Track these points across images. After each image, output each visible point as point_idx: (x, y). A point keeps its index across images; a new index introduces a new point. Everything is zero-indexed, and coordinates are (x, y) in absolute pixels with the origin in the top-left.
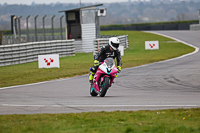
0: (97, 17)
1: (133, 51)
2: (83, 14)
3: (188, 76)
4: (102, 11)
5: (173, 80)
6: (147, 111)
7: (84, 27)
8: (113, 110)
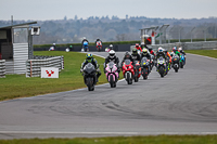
0: (30, 36)
1: (68, 73)
2: (15, 32)
3: (128, 101)
4: (36, 30)
5: (112, 105)
6: (84, 139)
7: (16, 46)
8: (47, 137)
